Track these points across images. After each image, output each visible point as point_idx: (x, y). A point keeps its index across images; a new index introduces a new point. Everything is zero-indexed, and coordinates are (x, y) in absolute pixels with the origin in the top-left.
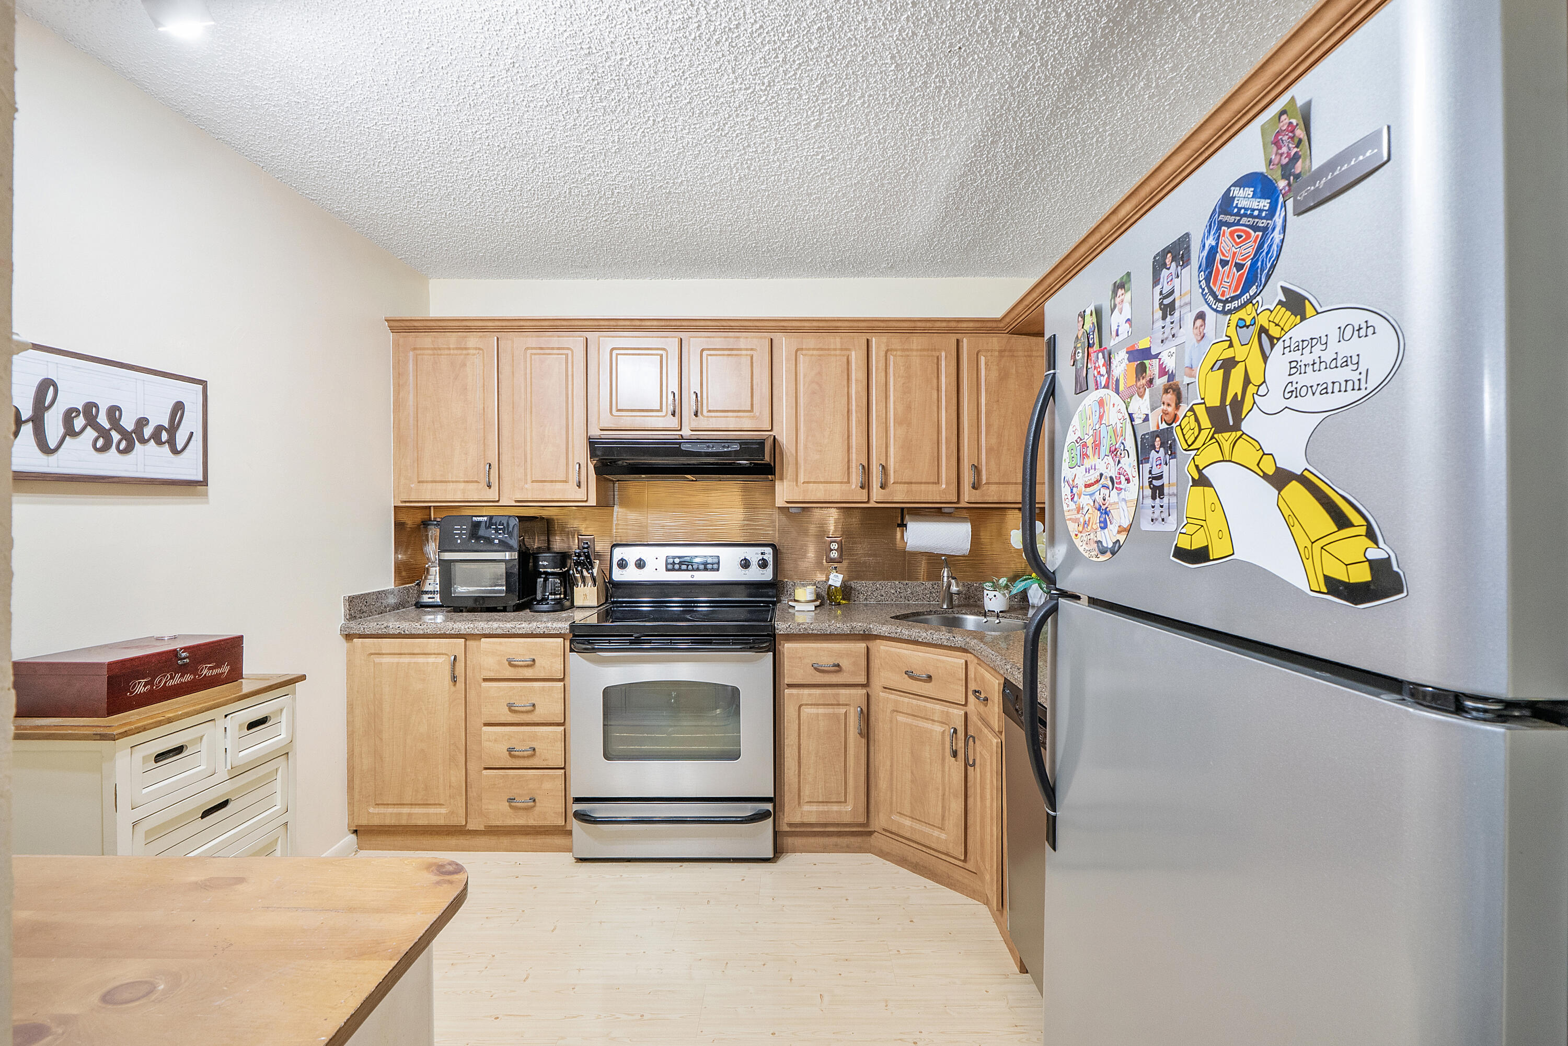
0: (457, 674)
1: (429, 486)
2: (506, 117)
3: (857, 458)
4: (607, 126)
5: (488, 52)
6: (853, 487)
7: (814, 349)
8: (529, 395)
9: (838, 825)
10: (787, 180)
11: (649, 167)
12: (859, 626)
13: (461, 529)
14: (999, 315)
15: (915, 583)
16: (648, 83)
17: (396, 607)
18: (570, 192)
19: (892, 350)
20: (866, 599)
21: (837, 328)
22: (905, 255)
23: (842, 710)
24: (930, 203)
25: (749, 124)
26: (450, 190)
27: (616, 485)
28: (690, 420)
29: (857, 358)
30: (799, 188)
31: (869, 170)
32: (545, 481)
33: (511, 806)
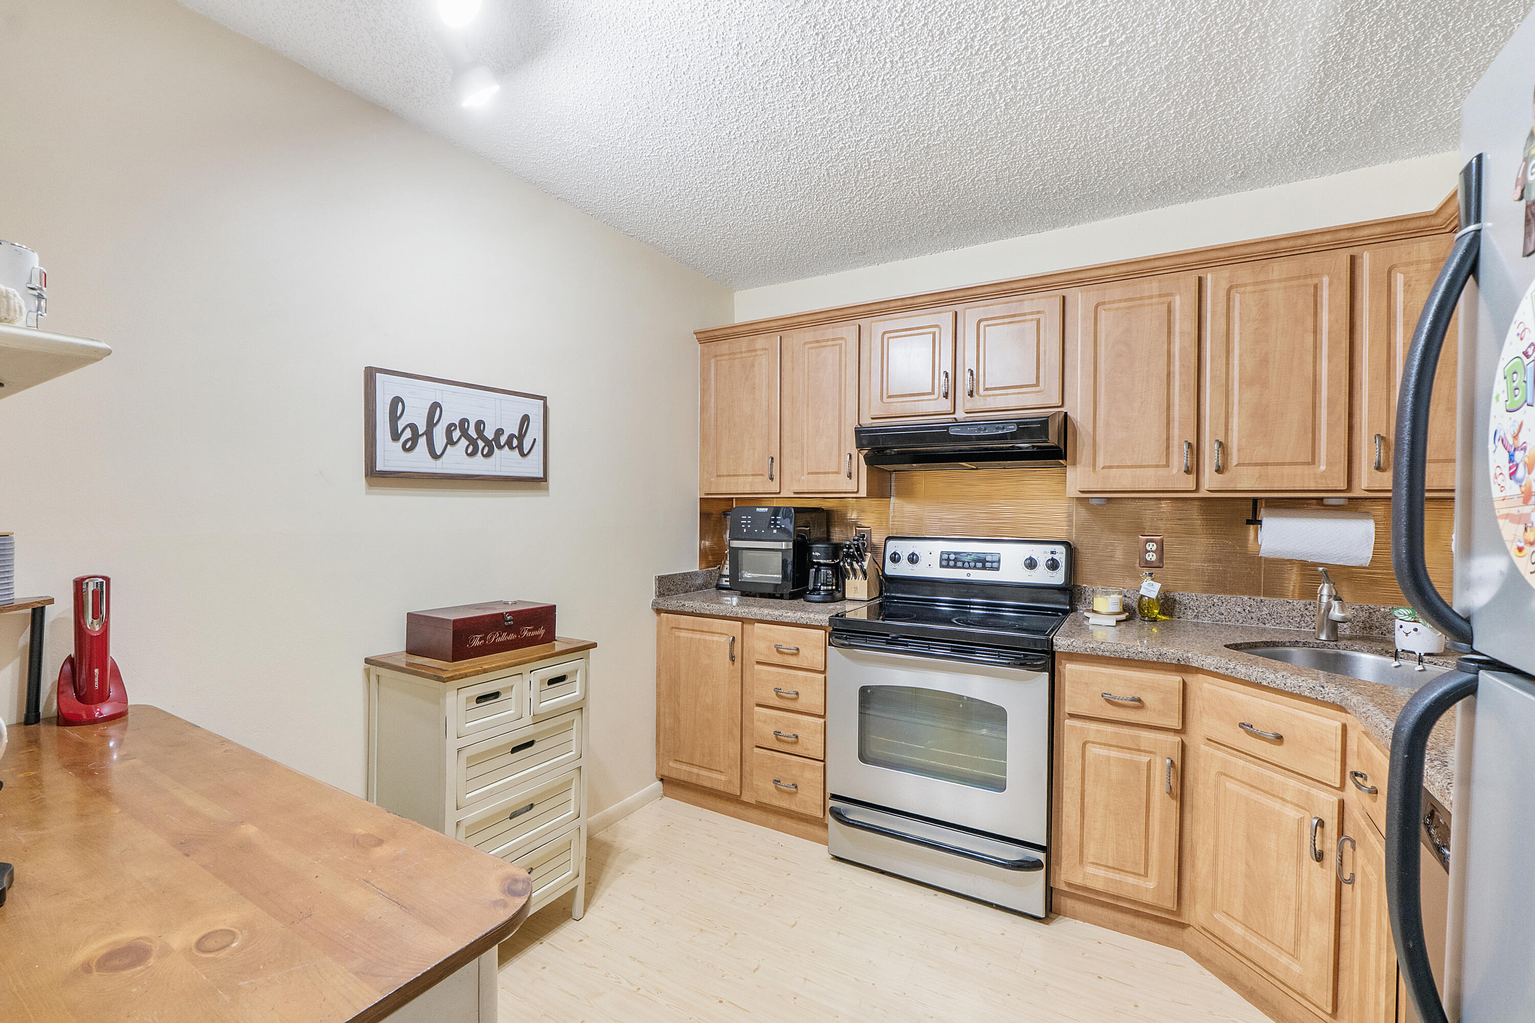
0: (735, 654)
1: (725, 478)
2: (750, 108)
3: (1182, 433)
4: (844, 85)
5: (715, 40)
6: (1175, 471)
7: (1120, 301)
8: (806, 389)
9: (1135, 902)
10: (1068, 89)
11: (899, 121)
12: (1172, 652)
13: (747, 519)
14: (1433, 207)
15: (1276, 600)
16: (873, 16)
17: (700, 588)
18: (828, 174)
19: (1237, 286)
20: (1196, 616)
21: (1154, 269)
22: (1262, 154)
23: (1145, 759)
24: (1296, 63)
25: (1003, 27)
26: (726, 199)
27: (893, 476)
28: (964, 402)
29: (1183, 304)
30: (1086, 96)
31: (1185, 40)
32: (818, 473)
33: (776, 787)
